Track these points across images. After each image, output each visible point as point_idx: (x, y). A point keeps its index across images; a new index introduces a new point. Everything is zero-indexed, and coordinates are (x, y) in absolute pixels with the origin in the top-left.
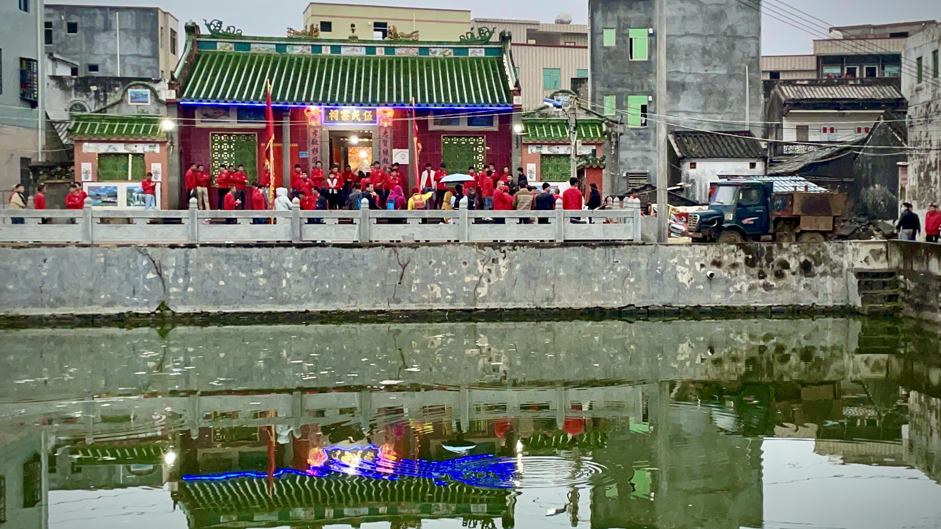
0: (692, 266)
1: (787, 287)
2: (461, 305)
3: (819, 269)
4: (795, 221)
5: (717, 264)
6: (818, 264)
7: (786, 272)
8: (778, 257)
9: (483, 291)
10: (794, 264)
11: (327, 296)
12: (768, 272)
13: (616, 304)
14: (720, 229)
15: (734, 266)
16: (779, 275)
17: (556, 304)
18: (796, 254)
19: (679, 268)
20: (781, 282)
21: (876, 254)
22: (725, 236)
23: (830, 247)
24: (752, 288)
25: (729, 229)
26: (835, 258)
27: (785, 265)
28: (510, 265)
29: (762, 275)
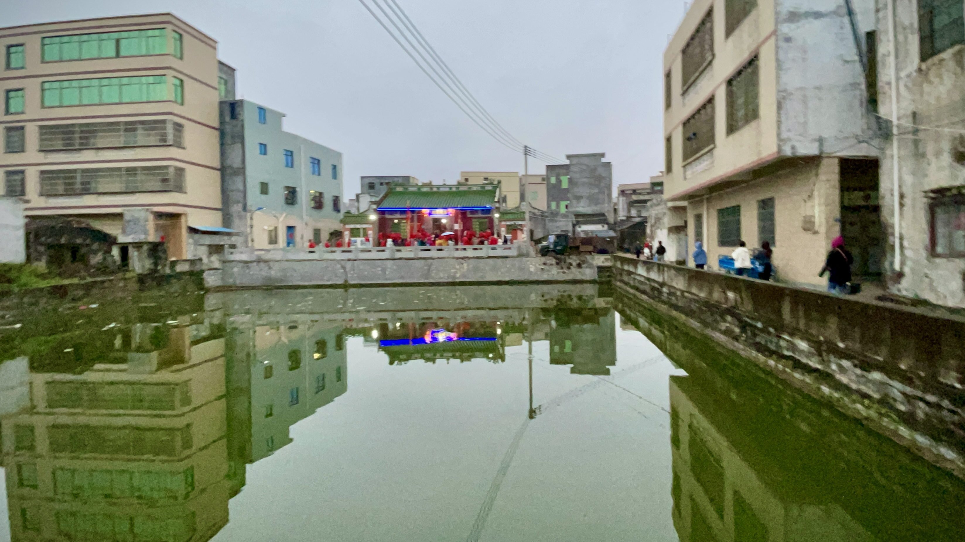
0: (535, 265)
1: (572, 273)
2: (450, 280)
3: (584, 266)
4: (577, 248)
5: (545, 264)
6: (584, 264)
7: (572, 267)
8: (569, 261)
9: (458, 275)
10: (574, 264)
11: (402, 277)
12: (565, 267)
13: (507, 279)
14: (548, 251)
15: (552, 265)
16: (569, 268)
17: (486, 280)
18: (575, 260)
19: (531, 266)
20: (570, 270)
21: (607, 260)
22: (550, 253)
23: (589, 257)
24: (558, 273)
25: (552, 251)
26: (590, 261)
27: (571, 264)
28: (468, 266)
29: (562, 268)
